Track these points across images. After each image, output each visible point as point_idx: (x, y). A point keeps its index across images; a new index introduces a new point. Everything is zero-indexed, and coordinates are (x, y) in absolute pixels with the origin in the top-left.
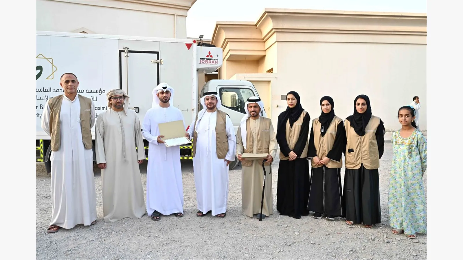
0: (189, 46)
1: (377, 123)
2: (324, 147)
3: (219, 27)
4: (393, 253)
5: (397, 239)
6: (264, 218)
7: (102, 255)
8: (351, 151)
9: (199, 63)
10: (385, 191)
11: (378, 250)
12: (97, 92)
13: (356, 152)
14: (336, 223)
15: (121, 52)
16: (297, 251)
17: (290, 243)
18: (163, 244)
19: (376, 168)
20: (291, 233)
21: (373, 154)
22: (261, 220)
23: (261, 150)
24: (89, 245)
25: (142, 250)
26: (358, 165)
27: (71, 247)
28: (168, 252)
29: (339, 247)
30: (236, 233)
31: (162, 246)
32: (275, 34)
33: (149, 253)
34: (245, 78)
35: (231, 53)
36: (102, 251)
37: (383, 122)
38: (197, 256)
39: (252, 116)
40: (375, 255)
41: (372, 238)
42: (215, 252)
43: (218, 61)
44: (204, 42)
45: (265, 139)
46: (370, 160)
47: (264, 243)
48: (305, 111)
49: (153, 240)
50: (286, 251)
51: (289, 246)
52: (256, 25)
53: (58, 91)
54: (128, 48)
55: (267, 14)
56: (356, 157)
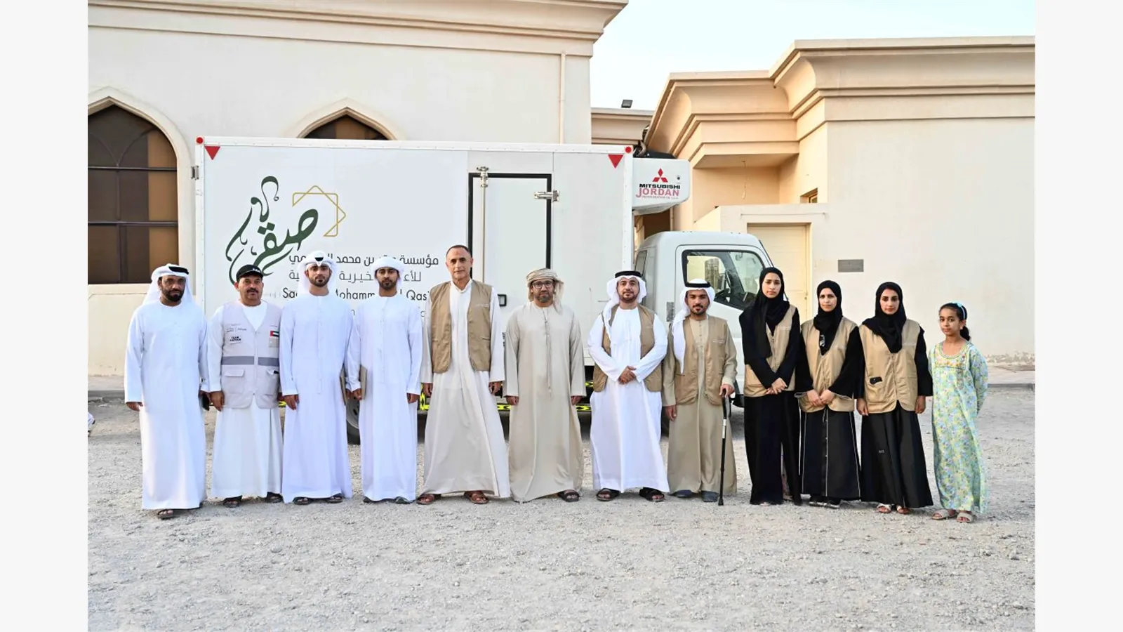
0: (616, 159)
2: (826, 373)
3: (676, 87)
8: (877, 379)
9: (637, 196)
12: (422, 262)
13: (886, 382)
15: (472, 176)
26: (891, 403)
32: (823, 102)
34: (743, 216)
35: (705, 151)
39: (696, 315)
43: (680, 190)
46: (911, 395)
52: (772, 79)
53: (345, 260)
54: (487, 169)
55: (799, 55)
56: (886, 392)
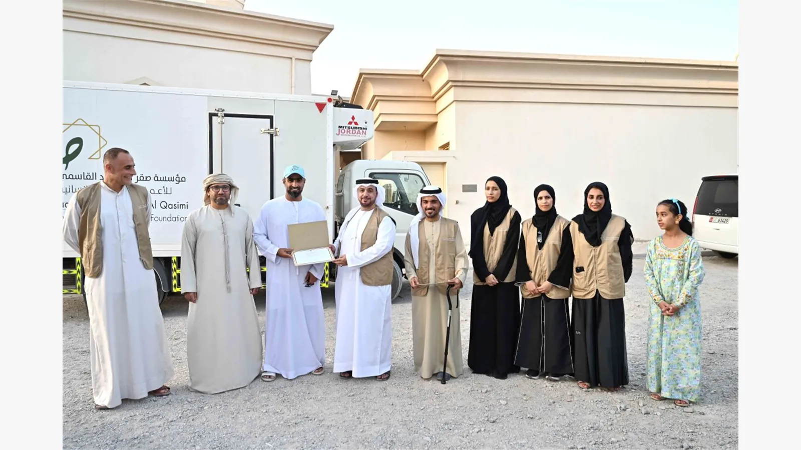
0: (321, 107)
1: (621, 227)
2: (544, 265)
3: (364, 78)
4: (656, 430)
5: (659, 407)
6: (449, 379)
7: (191, 444)
8: (580, 269)
9: (337, 134)
10: (632, 333)
11: (633, 425)
12: (172, 180)
13: (587, 272)
14: (562, 384)
15: (211, 115)
16: (506, 430)
17: (495, 418)
18: (290, 424)
19: (621, 298)
20: (494, 402)
21: (614, 275)
22: (444, 382)
23: (442, 271)
24: (167, 428)
25: (257, 435)
26: (592, 291)
27: (139, 432)
28: (300, 436)
29: (571, 421)
30: (406, 404)
31: (288, 427)
32: (453, 89)
33: (268, 440)
34: (406, 158)
35: (382, 119)
36: (190, 437)
37: (630, 224)
38: (348, 442)
39: (428, 217)
40: (629, 433)
41: (621, 407)
42: (376, 435)
43: (367, 131)
44: (344, 102)
45: (449, 253)
46: (610, 285)
47: (453, 419)
48: (514, 209)
49: (274, 418)
50: (489, 431)
51: (494, 422)
52: (422, 75)
54: (224, 110)
55: (438, 59)
56: (587, 280)
